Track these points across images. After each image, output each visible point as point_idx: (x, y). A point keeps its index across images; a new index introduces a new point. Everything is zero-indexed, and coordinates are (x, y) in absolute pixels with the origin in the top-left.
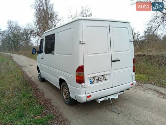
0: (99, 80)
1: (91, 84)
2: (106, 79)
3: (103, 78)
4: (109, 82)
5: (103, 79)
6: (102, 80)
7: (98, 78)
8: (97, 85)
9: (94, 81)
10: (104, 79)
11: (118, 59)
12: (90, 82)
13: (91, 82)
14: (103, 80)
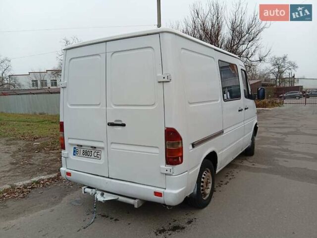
0: (86, 154)
1: (74, 155)
2: (98, 157)
3: (93, 151)
4: (101, 163)
5: (93, 153)
6: (90, 154)
7: (85, 150)
8: (83, 160)
9: (79, 152)
10: (96, 154)
11: (120, 121)
12: (74, 151)
13: (75, 153)
14: (93, 156)
